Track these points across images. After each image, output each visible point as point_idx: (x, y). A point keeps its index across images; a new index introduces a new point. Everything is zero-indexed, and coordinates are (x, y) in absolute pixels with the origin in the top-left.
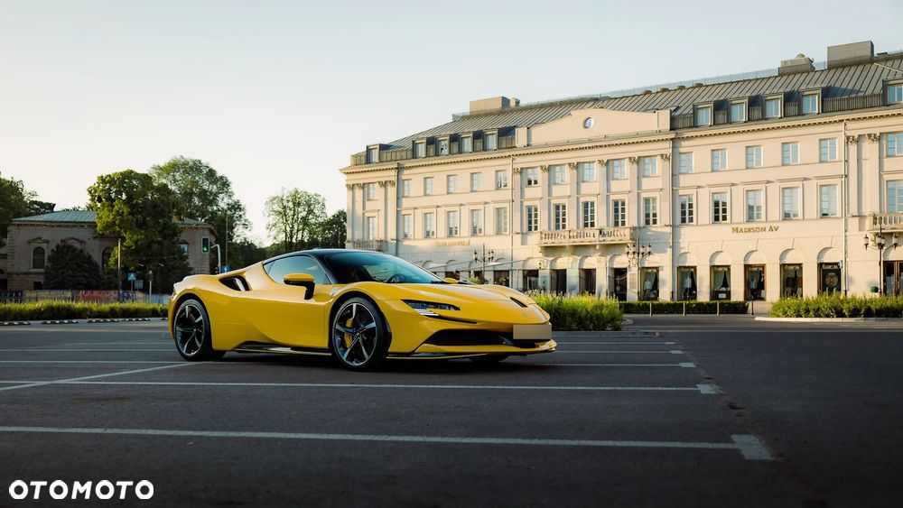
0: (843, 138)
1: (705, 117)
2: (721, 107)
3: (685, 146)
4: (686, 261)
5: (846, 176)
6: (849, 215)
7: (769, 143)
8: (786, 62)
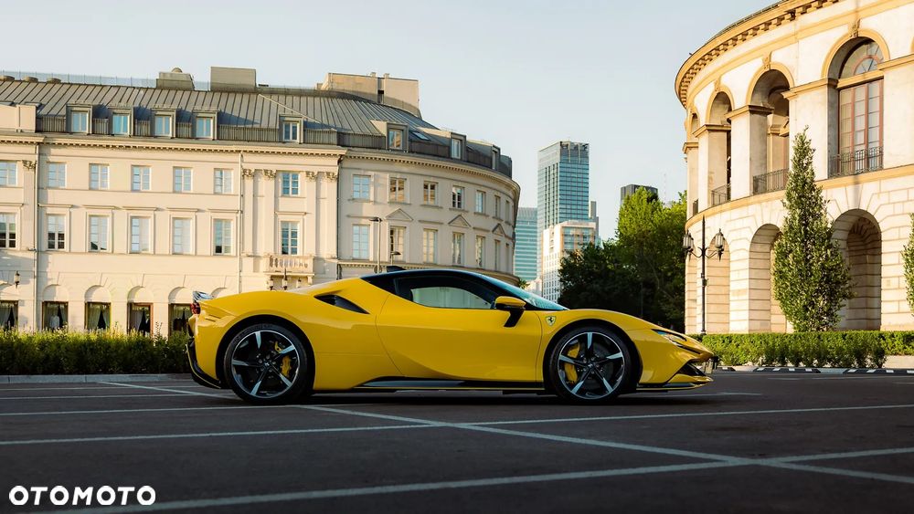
0: (239, 171)
1: (82, 122)
2: (100, 114)
3: (55, 154)
4: (55, 296)
5: (242, 212)
6: (244, 254)
7: (159, 165)
8: (164, 74)
